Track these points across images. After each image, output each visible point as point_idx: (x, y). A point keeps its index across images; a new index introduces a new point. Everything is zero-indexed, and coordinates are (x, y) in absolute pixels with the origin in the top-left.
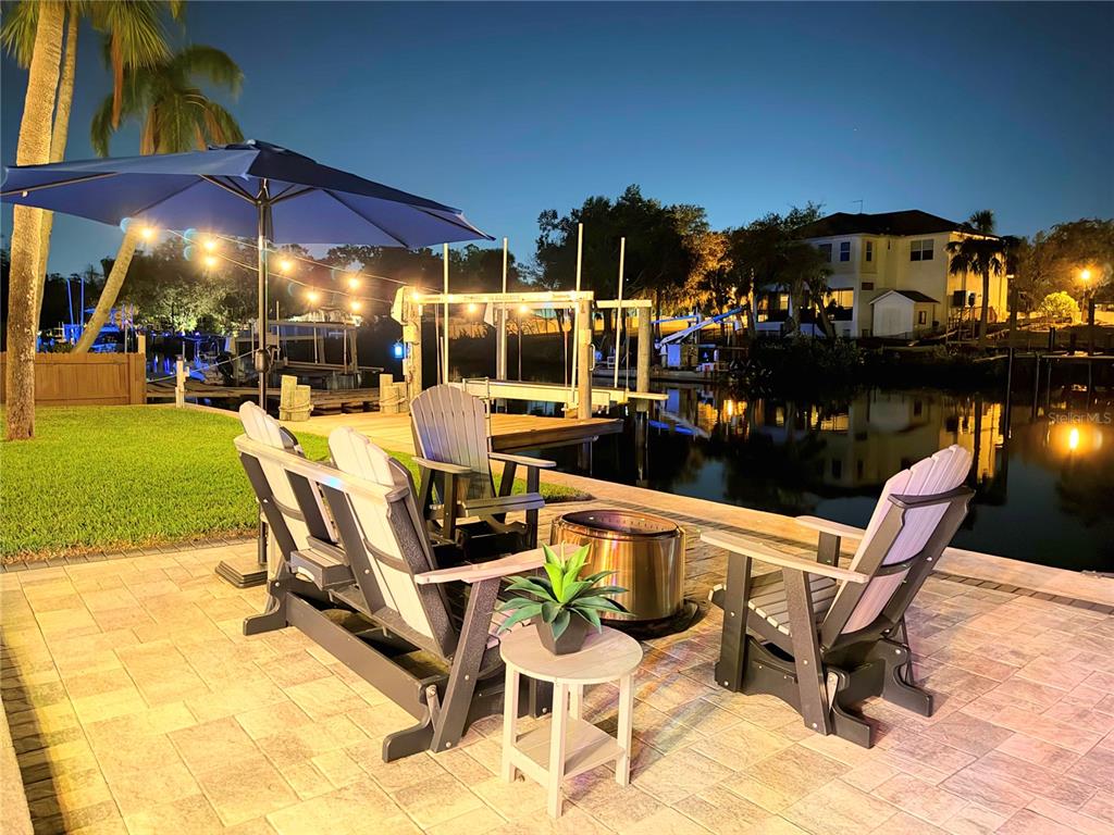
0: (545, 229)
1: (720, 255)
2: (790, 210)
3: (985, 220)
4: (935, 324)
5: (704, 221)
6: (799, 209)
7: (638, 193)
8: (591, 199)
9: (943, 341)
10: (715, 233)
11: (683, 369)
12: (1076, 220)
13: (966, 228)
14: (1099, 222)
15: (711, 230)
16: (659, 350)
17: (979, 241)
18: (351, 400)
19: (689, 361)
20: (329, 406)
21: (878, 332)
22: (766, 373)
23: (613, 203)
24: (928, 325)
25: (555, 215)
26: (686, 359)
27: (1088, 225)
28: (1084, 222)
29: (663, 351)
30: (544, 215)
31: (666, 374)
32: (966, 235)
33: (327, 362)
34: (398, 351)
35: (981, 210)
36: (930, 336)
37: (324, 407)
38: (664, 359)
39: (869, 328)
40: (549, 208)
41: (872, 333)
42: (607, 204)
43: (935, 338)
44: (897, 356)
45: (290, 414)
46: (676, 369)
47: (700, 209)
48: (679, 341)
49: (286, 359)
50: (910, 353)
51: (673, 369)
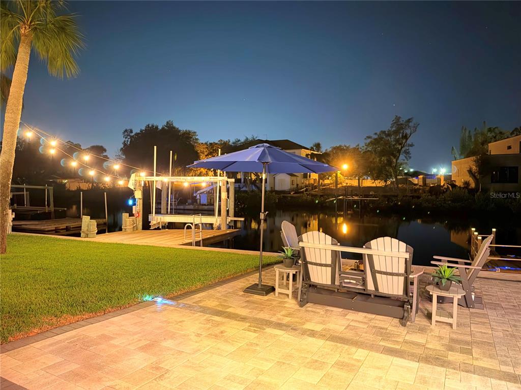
0: (126, 138)
1: (206, 153)
2: (245, 138)
3: (318, 146)
4: (297, 185)
5: (197, 137)
6: (248, 137)
7: (172, 124)
8: (148, 125)
9: (303, 192)
10: (202, 143)
11: (208, 205)
12: (338, 146)
13: (312, 149)
14: (346, 146)
15: (200, 141)
16: (196, 197)
17: (316, 154)
18: (59, 226)
19: (210, 201)
20: (49, 229)
21: (277, 189)
22: (244, 206)
23: (160, 128)
24: (295, 186)
25: (131, 131)
26: (209, 200)
27: (342, 148)
28: (340, 146)
29: (198, 197)
30: (126, 131)
31: (201, 207)
32: (312, 152)
33: (30, 206)
34: (130, 202)
35: (317, 142)
36: (297, 190)
37: (46, 230)
38: (198, 201)
39: (273, 187)
40: (128, 128)
41: (274, 189)
42: (157, 127)
43: (300, 191)
44: (289, 198)
45: (87, 234)
46: (205, 205)
47: (195, 132)
48: (205, 192)
49: (15, 205)
50: (291, 197)
51: (203, 205)
